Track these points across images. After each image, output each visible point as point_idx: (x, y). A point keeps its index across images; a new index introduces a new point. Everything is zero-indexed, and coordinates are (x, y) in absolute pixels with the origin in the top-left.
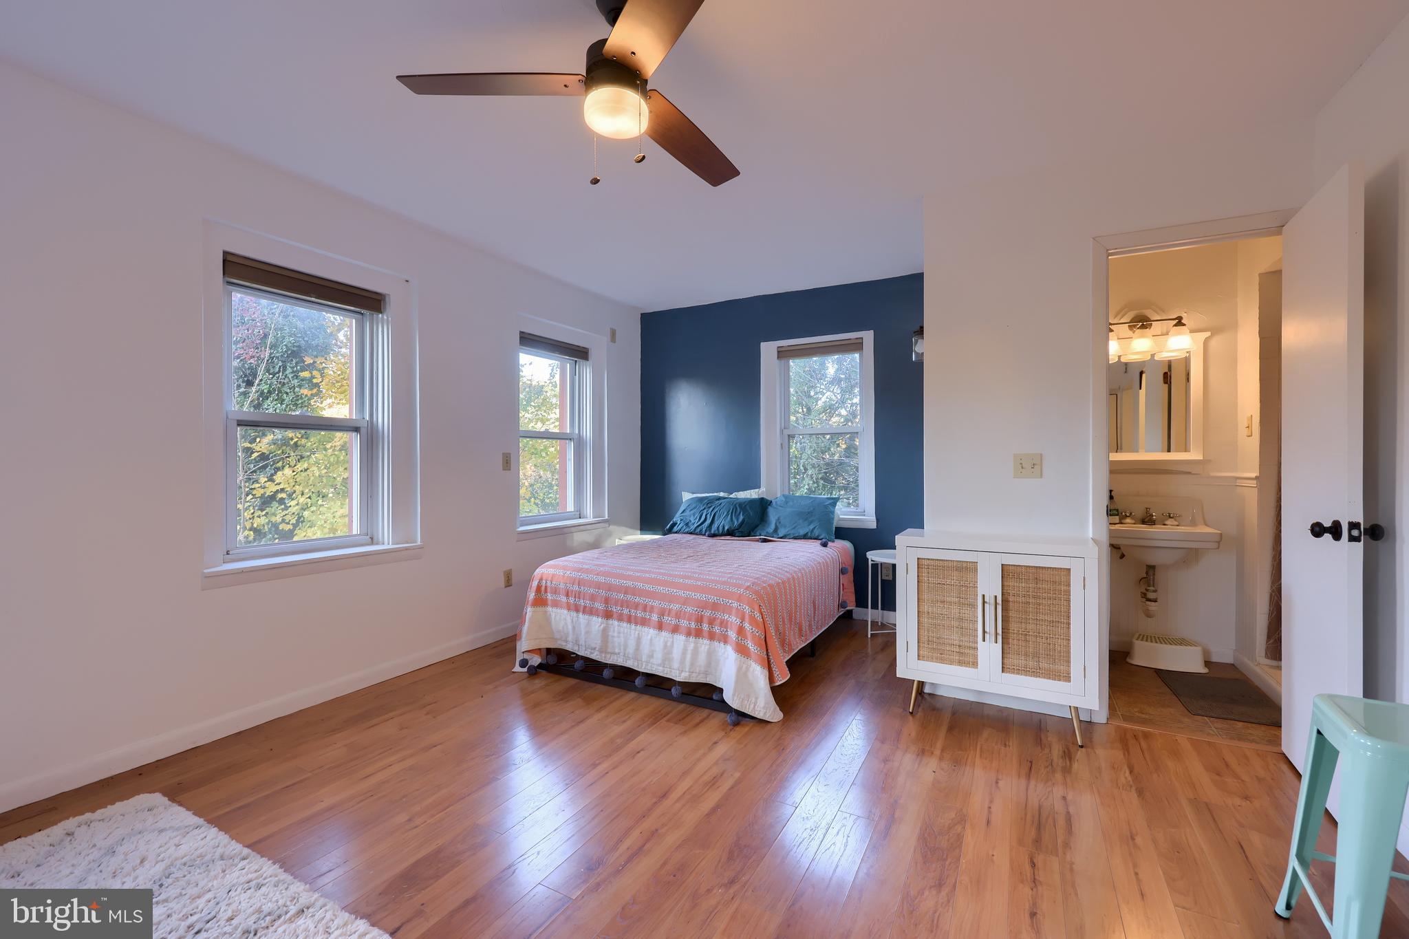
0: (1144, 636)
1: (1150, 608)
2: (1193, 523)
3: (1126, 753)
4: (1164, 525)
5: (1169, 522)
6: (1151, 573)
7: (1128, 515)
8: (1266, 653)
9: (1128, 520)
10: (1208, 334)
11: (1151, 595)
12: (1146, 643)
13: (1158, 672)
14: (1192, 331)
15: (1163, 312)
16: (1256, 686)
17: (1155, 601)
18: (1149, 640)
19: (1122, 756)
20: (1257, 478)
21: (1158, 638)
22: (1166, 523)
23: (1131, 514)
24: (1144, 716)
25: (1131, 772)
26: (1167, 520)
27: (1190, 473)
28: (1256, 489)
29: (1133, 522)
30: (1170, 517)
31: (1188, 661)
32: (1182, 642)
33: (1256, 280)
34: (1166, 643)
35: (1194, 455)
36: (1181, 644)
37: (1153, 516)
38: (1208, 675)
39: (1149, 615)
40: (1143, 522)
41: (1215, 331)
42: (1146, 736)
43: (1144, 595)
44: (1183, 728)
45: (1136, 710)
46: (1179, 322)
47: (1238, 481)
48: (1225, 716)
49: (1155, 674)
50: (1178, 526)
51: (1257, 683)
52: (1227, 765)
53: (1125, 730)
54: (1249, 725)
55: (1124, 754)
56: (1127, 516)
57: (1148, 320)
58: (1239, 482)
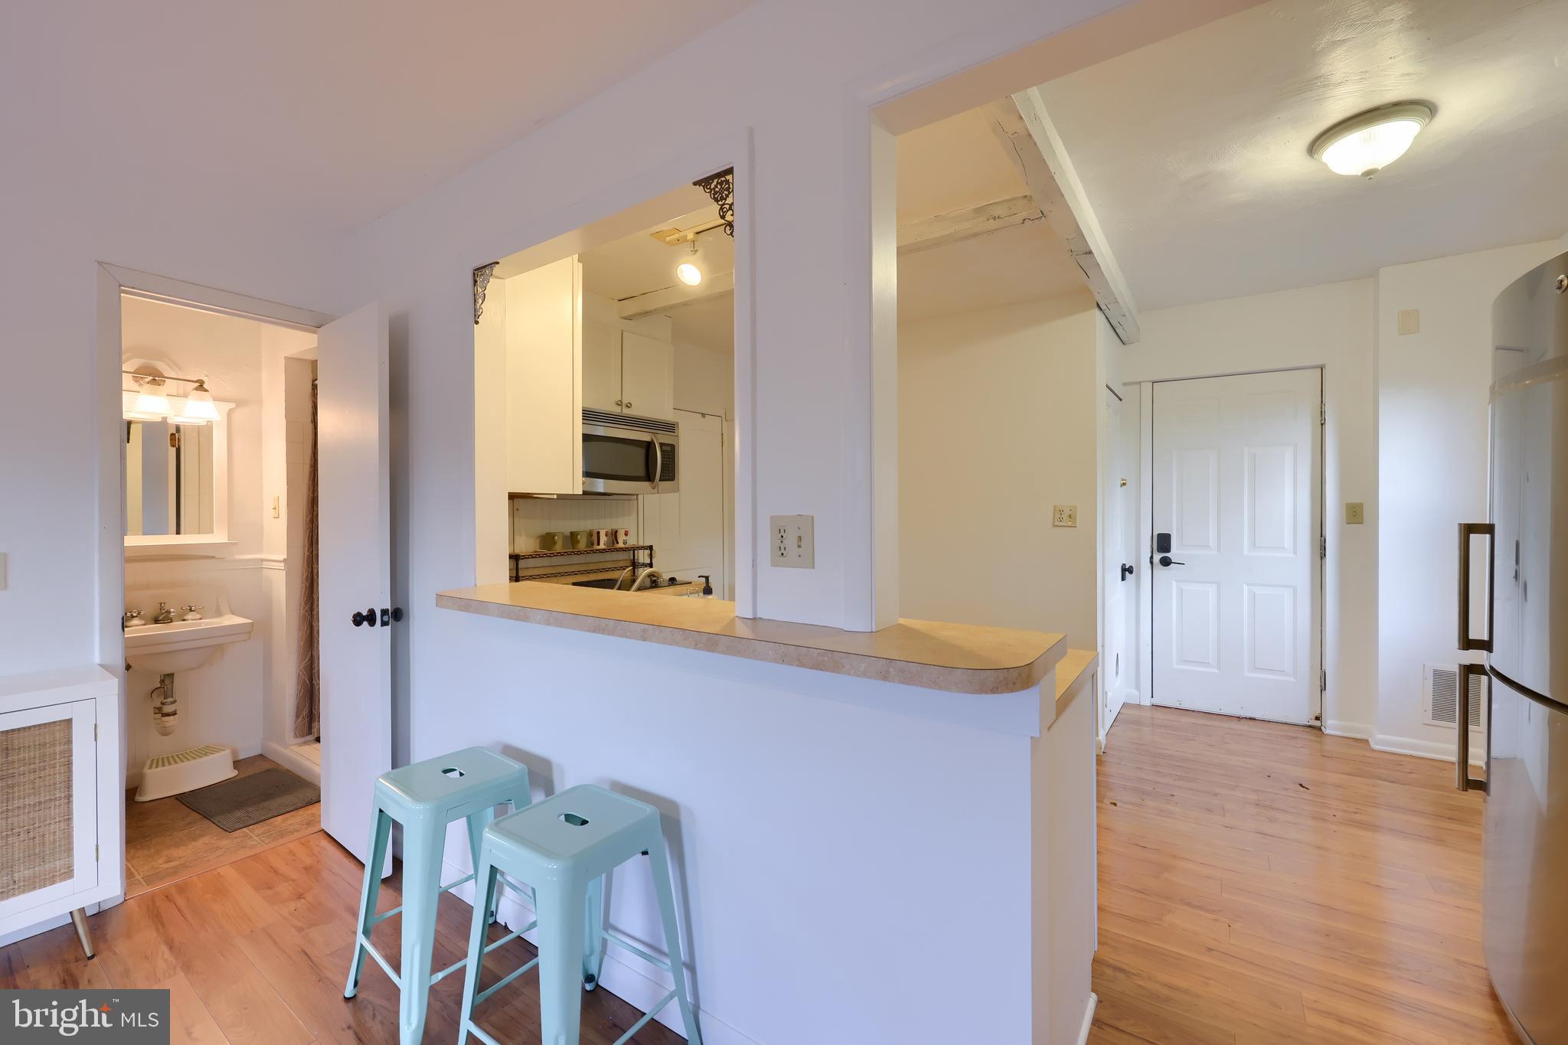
0: (158, 759)
1: (167, 724)
2: (219, 613)
3: (160, 927)
4: (184, 620)
5: (190, 616)
6: (167, 682)
7: (135, 615)
8: (295, 733)
9: (135, 622)
10: (233, 405)
11: (167, 709)
12: (164, 768)
13: (180, 798)
14: (215, 399)
15: (180, 369)
16: (287, 770)
17: (174, 714)
18: (166, 763)
19: (155, 934)
20: (285, 561)
21: (177, 755)
22: (186, 618)
23: (139, 613)
24: (173, 864)
25: (171, 948)
26: (186, 614)
27: (213, 557)
28: (284, 572)
29: (143, 622)
30: (191, 610)
31: (215, 770)
32: (207, 751)
33: (282, 363)
34: (188, 760)
35: (218, 536)
36: (206, 754)
37: (170, 612)
38: (237, 778)
39: (165, 732)
40: (156, 621)
41: (240, 403)
42: (181, 889)
43: (159, 710)
44: (222, 855)
45: (161, 861)
46: (201, 386)
47: (264, 563)
48: (263, 818)
49: (176, 801)
50: (201, 619)
51: (287, 766)
52: (276, 872)
53: (152, 898)
54: (288, 815)
55: (158, 930)
56: (133, 617)
57: (161, 375)
58: (265, 565)
